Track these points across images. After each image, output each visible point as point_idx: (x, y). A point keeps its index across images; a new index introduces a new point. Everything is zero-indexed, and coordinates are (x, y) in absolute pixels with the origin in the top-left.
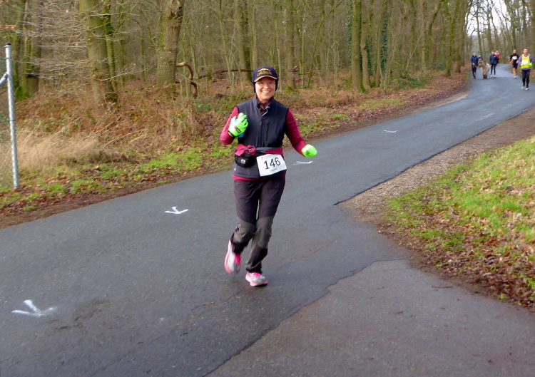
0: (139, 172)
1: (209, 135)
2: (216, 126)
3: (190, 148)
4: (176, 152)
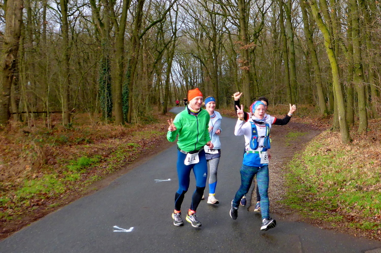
0: (21, 198)
1: (55, 163)
2: (56, 155)
3: (44, 175)
4: (34, 179)
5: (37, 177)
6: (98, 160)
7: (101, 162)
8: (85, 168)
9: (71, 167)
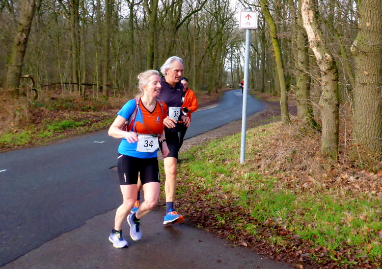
1: (39, 123)
2: (45, 117)
3: (23, 131)
4: (13, 133)
5: (17, 132)
6: (83, 124)
7: (85, 125)
8: (64, 129)
9: (50, 127)
